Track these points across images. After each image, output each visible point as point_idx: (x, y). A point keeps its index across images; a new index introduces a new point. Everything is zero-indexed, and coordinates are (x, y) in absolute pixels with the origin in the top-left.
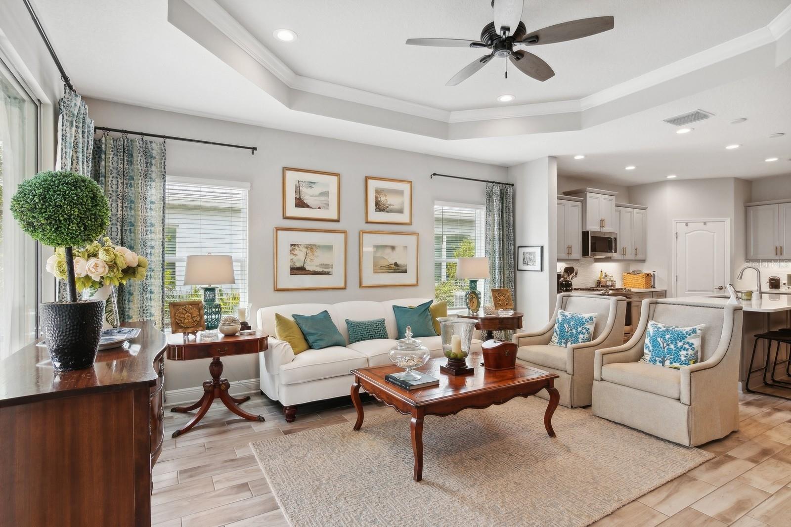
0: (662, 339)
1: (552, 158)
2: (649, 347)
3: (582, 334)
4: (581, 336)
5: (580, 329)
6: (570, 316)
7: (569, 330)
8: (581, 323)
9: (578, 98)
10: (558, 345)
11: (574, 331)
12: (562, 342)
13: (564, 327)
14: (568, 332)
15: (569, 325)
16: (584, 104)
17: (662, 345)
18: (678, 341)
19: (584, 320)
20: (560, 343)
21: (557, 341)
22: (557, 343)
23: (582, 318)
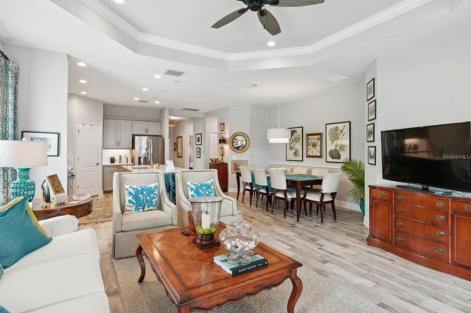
0: (202, 190)
1: (68, 56)
2: (195, 196)
3: (154, 198)
4: (154, 200)
5: (152, 196)
6: (140, 189)
7: (144, 198)
8: (150, 191)
9: (141, 30)
10: (136, 211)
11: (148, 198)
12: (139, 209)
13: (140, 197)
14: (144, 200)
15: (143, 194)
16: (142, 37)
17: (202, 193)
18: (209, 189)
19: (153, 188)
20: (138, 210)
21: (134, 209)
22: (135, 210)
23: (150, 188)
